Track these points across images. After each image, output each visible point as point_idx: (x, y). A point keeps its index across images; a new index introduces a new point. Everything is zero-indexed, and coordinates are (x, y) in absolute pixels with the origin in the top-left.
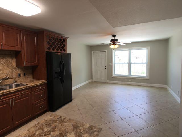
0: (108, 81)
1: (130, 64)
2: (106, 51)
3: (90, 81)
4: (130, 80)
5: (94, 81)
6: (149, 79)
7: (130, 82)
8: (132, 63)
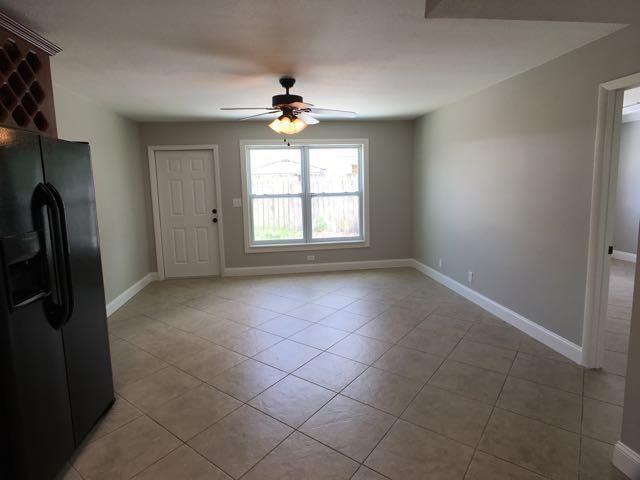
0: (228, 271)
1: (307, 198)
2: (216, 147)
3: (148, 278)
4: (311, 257)
5: (162, 278)
6: (368, 245)
7: (313, 262)
8: (313, 195)
